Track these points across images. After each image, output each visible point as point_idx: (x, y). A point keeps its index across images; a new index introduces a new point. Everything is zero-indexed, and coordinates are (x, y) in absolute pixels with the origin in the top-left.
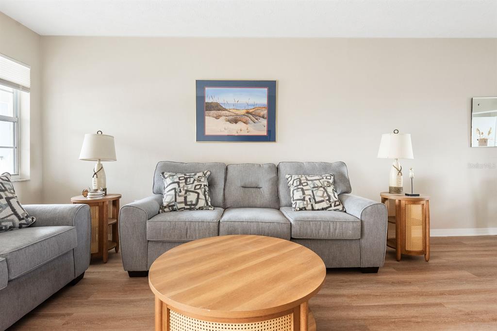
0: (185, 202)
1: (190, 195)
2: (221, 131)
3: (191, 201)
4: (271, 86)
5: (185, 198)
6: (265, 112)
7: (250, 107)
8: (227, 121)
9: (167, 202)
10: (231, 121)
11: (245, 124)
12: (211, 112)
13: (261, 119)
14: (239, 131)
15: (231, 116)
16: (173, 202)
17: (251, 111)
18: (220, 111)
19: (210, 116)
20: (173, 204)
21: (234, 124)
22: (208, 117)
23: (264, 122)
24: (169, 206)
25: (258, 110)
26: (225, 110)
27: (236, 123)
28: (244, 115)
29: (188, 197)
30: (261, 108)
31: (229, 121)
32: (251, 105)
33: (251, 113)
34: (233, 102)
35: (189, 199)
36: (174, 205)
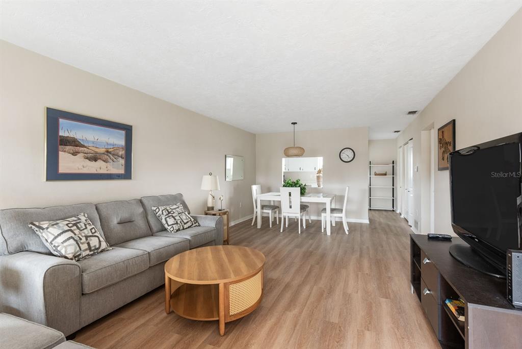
0: (90, 248)
1: (91, 240)
2: (79, 169)
3: (95, 246)
4: (128, 130)
5: (89, 244)
6: (122, 152)
7: (109, 147)
8: (85, 158)
9: (73, 253)
10: (90, 159)
11: (104, 163)
12: (66, 147)
13: (120, 159)
14: (98, 170)
15: (90, 153)
16: (78, 252)
17: (110, 150)
18: (78, 148)
19: (65, 151)
20: (79, 253)
21: (94, 162)
22: (62, 153)
23: (122, 161)
24: (75, 257)
25: (116, 150)
26: (83, 146)
27: (96, 160)
28: (103, 153)
29: (91, 242)
30: (118, 148)
31: (87, 158)
32: (110, 145)
33: (110, 153)
34: (93, 140)
35: (92, 245)
36: (80, 255)
